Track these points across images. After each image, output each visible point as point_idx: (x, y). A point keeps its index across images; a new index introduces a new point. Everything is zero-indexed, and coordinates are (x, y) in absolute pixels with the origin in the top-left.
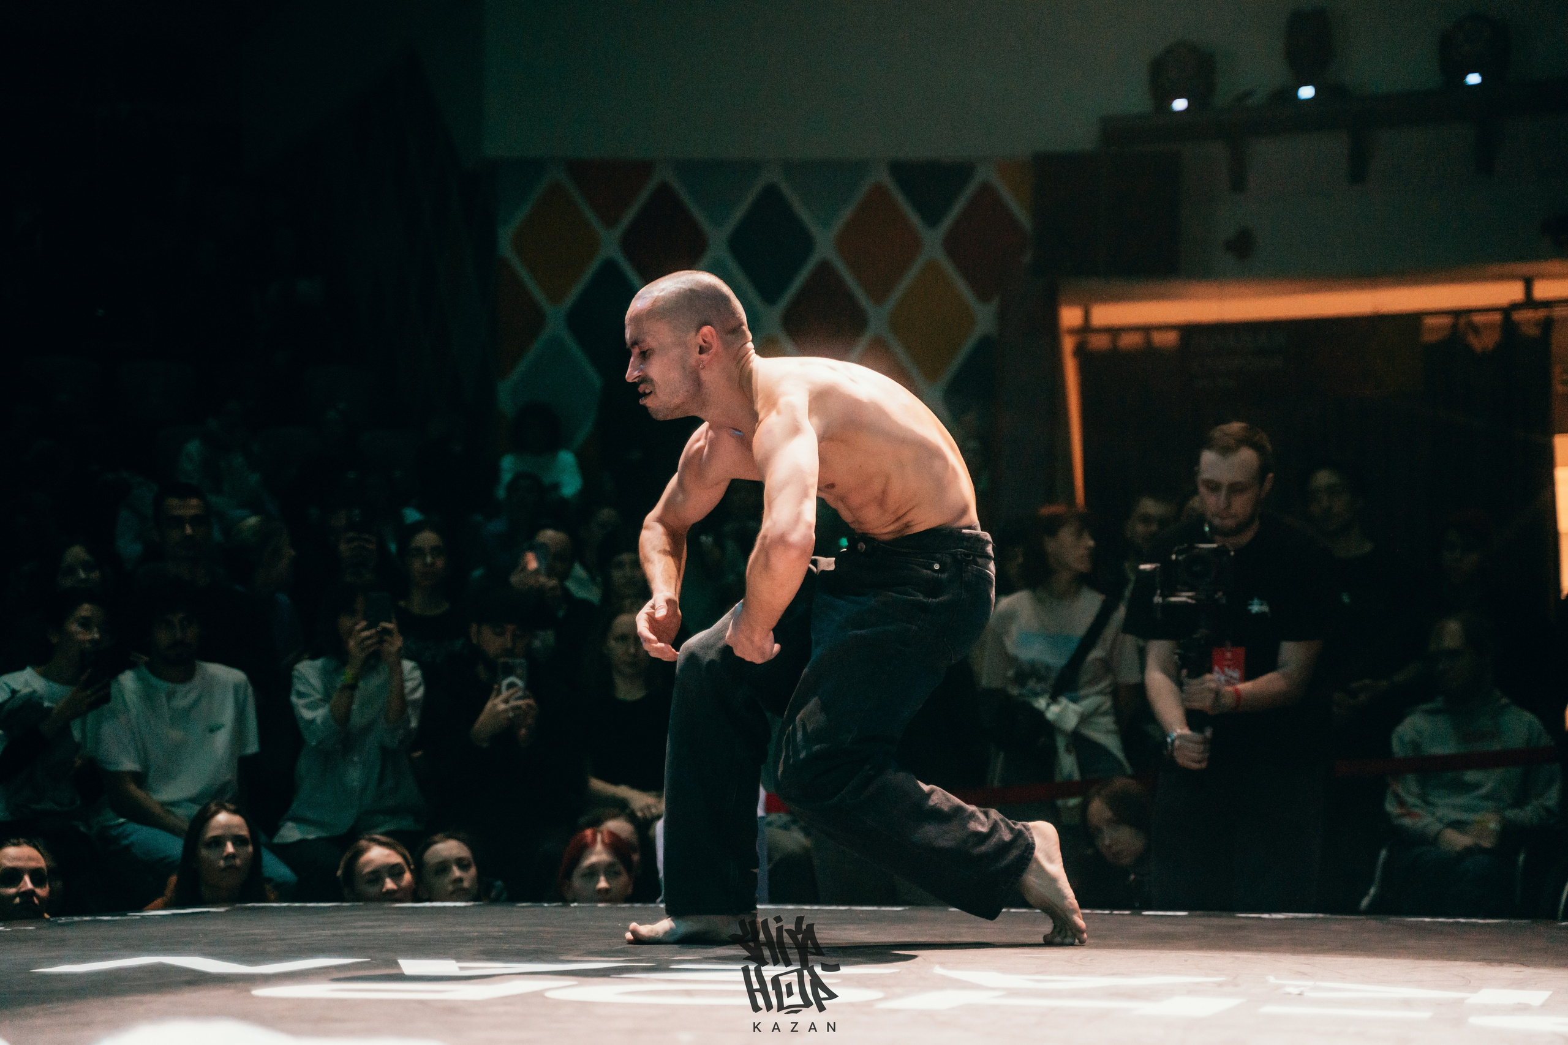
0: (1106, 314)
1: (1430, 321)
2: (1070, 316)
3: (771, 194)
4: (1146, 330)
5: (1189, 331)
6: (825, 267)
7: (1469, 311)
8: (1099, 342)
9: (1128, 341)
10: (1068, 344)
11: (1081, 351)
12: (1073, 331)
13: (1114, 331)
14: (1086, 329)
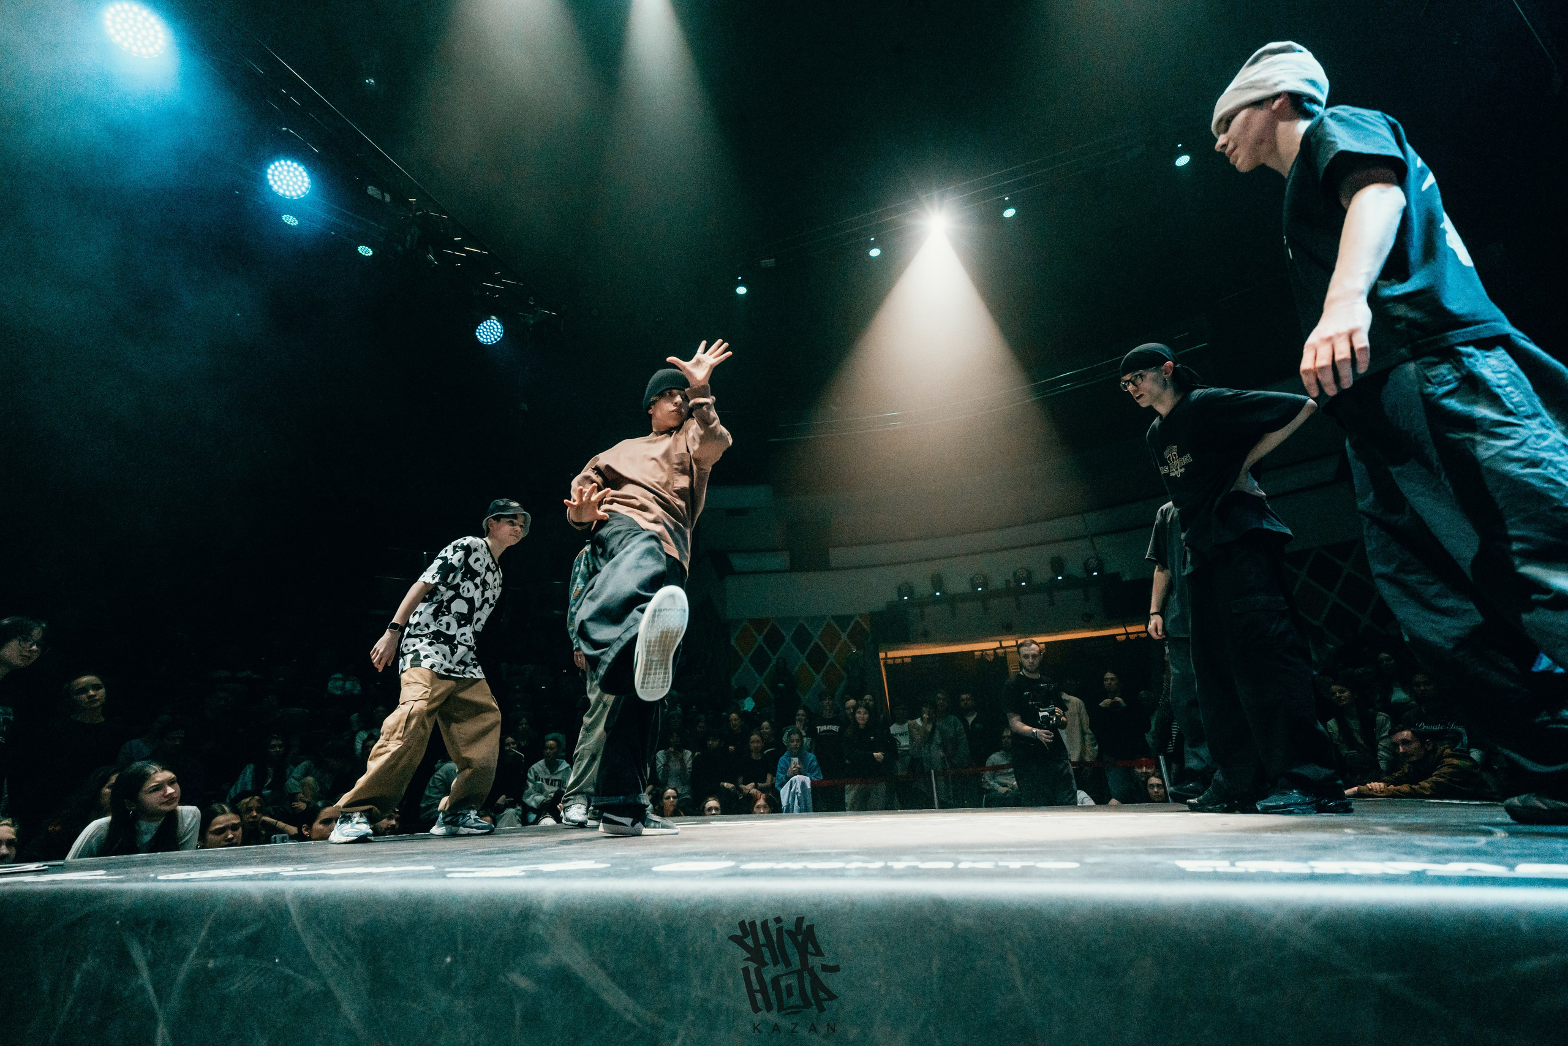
0: (891, 654)
1: (976, 653)
2: (882, 655)
3: (801, 626)
4: (902, 658)
5: (913, 657)
6: (816, 644)
7: (986, 650)
8: (889, 662)
9: (899, 661)
10: (882, 664)
11: (886, 664)
12: (884, 659)
13: (894, 658)
14: (886, 658)
